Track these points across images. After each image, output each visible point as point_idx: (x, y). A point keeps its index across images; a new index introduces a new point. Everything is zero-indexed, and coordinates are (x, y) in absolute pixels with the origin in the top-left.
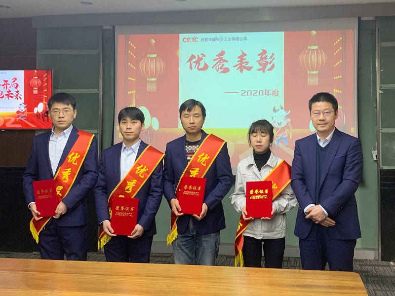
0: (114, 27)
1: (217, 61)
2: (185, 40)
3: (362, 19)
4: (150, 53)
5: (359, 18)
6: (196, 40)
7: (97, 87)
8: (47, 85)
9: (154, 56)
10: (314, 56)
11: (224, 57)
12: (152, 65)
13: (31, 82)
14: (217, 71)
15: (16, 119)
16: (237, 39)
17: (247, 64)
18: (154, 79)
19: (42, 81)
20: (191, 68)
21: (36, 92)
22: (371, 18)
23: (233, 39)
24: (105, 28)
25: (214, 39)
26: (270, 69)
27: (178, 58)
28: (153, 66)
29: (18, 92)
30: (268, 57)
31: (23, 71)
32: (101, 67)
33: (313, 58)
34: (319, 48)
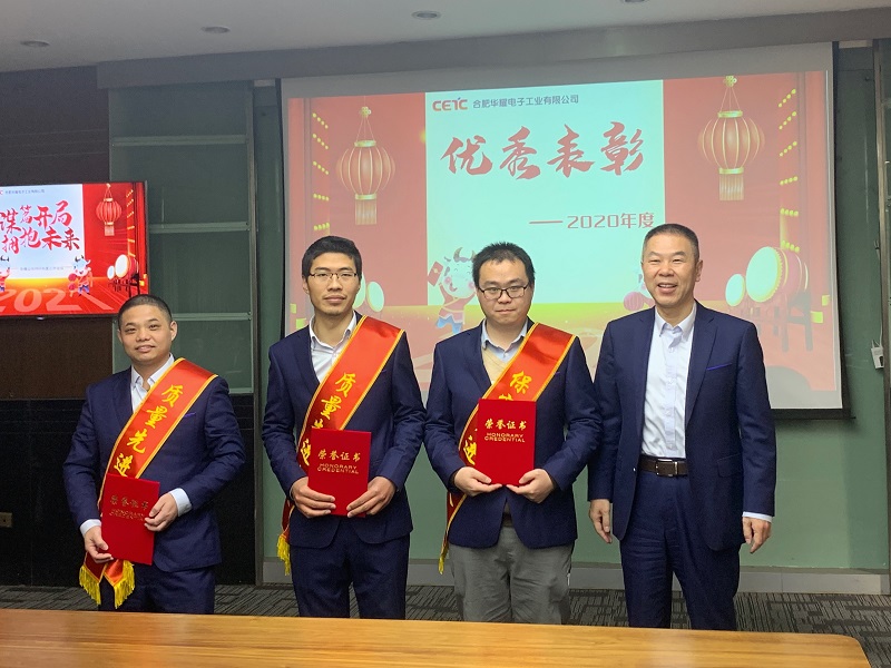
0: (278, 82)
1: (511, 151)
2: (439, 106)
3: (842, 46)
4: (362, 139)
5: (835, 45)
6: (463, 105)
7: (245, 218)
8: (135, 216)
9: (370, 144)
10: (733, 132)
11: (528, 142)
12: (365, 164)
13: (99, 209)
14: (513, 174)
15: (68, 294)
17: (580, 156)
18: (370, 197)
19: (124, 208)
20: (453, 169)
21: (109, 231)
22: (862, 44)
23: (547, 100)
24: (258, 84)
25: (503, 103)
26: (634, 166)
27: (423, 147)
28: (367, 166)
29: (70, 232)
30: (628, 139)
31: (80, 186)
32: (252, 173)
33: (730, 138)
34: (745, 115)
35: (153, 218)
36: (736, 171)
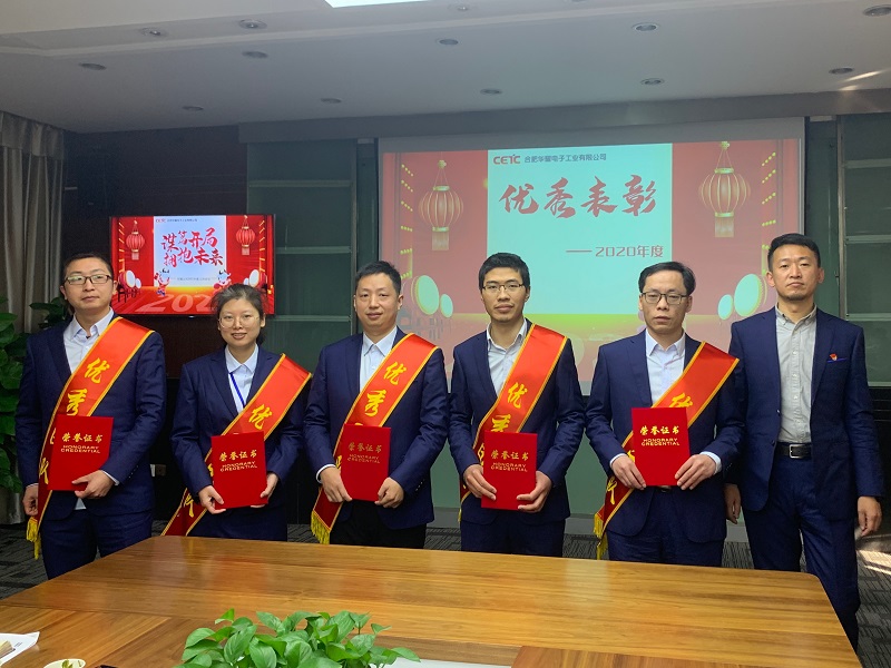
0: (376, 140)
1: (553, 196)
2: (498, 160)
3: (812, 119)
4: (439, 184)
5: (807, 119)
6: (517, 160)
7: (349, 243)
8: (266, 240)
9: (445, 188)
10: (726, 185)
11: (566, 189)
12: (441, 204)
13: (238, 235)
14: (554, 213)
16: (589, 157)
17: (606, 201)
18: (444, 229)
19: (257, 234)
20: (508, 209)
21: (246, 252)
22: (829, 118)
23: (582, 157)
24: (359, 142)
25: (548, 159)
26: (648, 209)
27: (485, 191)
28: (442, 206)
29: (215, 252)
30: (644, 188)
31: (224, 217)
32: (355, 209)
33: (724, 189)
34: (736, 172)
35: (279, 242)
36: (728, 215)
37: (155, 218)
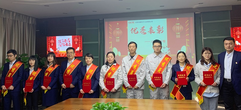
0: (103, 19)
1: (141, 30)
2: (130, 23)
3: (196, 13)
4: (117, 28)
7: (98, 41)
8: (81, 41)
9: (118, 29)
10: (178, 27)
11: (144, 29)
13: (75, 40)
14: (142, 34)
16: (149, 22)
17: (153, 31)
18: (118, 37)
19: (79, 40)
20: (132, 33)
21: (76, 43)
22: (199, 13)
23: (147, 22)
24: (100, 19)
25: (140, 22)
26: (162, 32)
27: (127, 29)
28: (118, 32)
29: (70, 43)
30: (161, 28)
31: (72, 36)
32: (99, 33)
34: (180, 24)
35: (83, 41)
37: (56, 37)
